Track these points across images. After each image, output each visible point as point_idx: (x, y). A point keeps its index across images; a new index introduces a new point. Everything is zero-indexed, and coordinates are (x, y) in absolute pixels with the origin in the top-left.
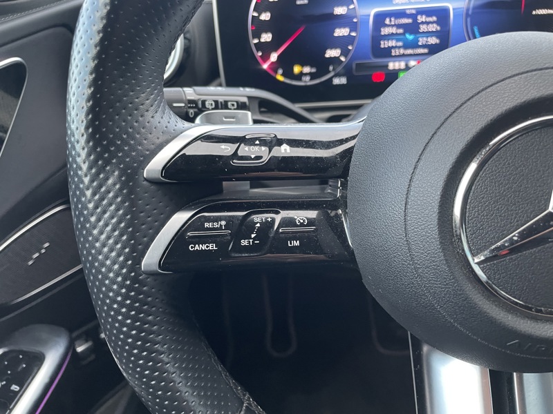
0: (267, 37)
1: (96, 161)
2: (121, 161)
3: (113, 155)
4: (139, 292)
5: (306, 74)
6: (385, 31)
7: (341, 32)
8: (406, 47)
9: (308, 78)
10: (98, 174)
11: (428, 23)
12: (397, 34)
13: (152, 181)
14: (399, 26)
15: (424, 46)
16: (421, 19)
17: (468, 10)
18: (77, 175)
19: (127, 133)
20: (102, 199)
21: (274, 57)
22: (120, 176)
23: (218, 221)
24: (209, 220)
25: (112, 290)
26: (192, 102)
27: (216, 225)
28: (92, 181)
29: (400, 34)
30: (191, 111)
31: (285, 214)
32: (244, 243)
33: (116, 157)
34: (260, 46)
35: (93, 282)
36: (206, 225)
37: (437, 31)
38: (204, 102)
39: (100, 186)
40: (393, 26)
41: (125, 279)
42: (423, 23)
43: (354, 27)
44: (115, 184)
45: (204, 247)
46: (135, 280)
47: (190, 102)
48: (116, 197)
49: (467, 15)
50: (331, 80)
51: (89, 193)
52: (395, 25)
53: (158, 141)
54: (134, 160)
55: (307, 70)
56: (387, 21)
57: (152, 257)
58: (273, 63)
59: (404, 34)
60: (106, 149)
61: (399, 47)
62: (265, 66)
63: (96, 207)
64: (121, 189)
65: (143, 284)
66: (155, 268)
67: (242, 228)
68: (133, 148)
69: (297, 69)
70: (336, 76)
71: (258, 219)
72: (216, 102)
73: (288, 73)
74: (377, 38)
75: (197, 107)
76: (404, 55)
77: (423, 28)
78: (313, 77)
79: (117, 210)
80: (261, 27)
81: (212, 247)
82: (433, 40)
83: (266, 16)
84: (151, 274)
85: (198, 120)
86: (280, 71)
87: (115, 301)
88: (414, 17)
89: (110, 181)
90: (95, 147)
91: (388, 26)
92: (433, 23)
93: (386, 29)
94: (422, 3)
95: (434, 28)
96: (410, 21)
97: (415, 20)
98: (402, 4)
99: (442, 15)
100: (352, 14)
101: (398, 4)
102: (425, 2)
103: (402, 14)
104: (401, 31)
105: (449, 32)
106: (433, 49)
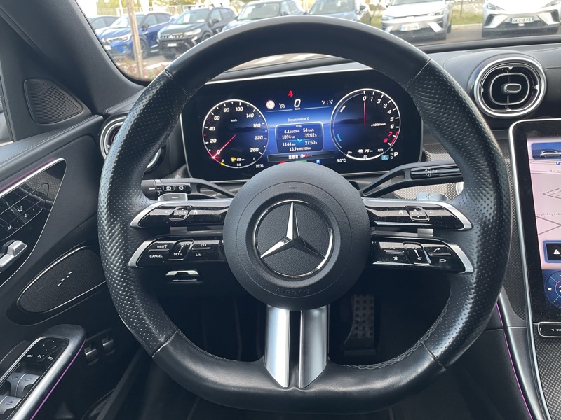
0: (213, 141)
1: (110, 219)
2: (121, 219)
3: (118, 217)
4: (127, 275)
5: (239, 162)
6: (285, 137)
7: (257, 138)
8: (297, 146)
9: (240, 164)
10: (111, 225)
11: (309, 133)
12: (291, 139)
13: (134, 227)
14: (292, 134)
15: (308, 146)
16: (305, 130)
17: (332, 125)
18: (102, 225)
19: (124, 207)
20: (112, 235)
21: (219, 152)
22: (120, 226)
23: (164, 245)
24: (159, 244)
25: (115, 274)
26: (159, 187)
27: (163, 247)
28: (108, 228)
29: (293, 139)
30: (159, 191)
31: (195, 242)
32: (175, 254)
33: (119, 217)
34: (210, 145)
35: (107, 272)
36: (158, 247)
37: (315, 137)
38: (165, 187)
39: (112, 230)
40: (289, 134)
41: (121, 270)
42: (306, 132)
43: (266, 135)
44: (118, 229)
45: (156, 256)
46: (125, 270)
47: (158, 187)
48: (118, 234)
49: (332, 127)
50: (254, 165)
51: (107, 233)
52: (290, 134)
53: (137, 210)
54: (126, 218)
55: (239, 159)
56: (285, 132)
57: (133, 260)
58: (218, 155)
59: (296, 139)
60: (115, 214)
61: (294, 147)
62: (213, 157)
63: (110, 239)
64: (120, 231)
65: (129, 272)
66: (134, 265)
67: (175, 248)
68: (126, 214)
69: (233, 159)
70: (257, 163)
71: (182, 244)
72: (172, 187)
73: (228, 162)
74: (280, 141)
75: (162, 189)
76: (297, 151)
77: (307, 135)
78: (243, 163)
79: (119, 240)
80: (209, 135)
81: (160, 256)
82: (313, 142)
83: (212, 129)
84: (132, 267)
85: (159, 199)
86: (223, 161)
87: (116, 280)
88: (300, 129)
89: (116, 228)
90: (110, 213)
91: (286, 134)
92: (312, 132)
93: (285, 136)
94: (304, 121)
95: (313, 135)
96: (299, 131)
97: (302, 131)
98: (293, 122)
99: (317, 128)
100: (264, 127)
101: (290, 122)
102: (307, 121)
103: (293, 128)
104: (294, 137)
105: (322, 137)
106: (314, 148)
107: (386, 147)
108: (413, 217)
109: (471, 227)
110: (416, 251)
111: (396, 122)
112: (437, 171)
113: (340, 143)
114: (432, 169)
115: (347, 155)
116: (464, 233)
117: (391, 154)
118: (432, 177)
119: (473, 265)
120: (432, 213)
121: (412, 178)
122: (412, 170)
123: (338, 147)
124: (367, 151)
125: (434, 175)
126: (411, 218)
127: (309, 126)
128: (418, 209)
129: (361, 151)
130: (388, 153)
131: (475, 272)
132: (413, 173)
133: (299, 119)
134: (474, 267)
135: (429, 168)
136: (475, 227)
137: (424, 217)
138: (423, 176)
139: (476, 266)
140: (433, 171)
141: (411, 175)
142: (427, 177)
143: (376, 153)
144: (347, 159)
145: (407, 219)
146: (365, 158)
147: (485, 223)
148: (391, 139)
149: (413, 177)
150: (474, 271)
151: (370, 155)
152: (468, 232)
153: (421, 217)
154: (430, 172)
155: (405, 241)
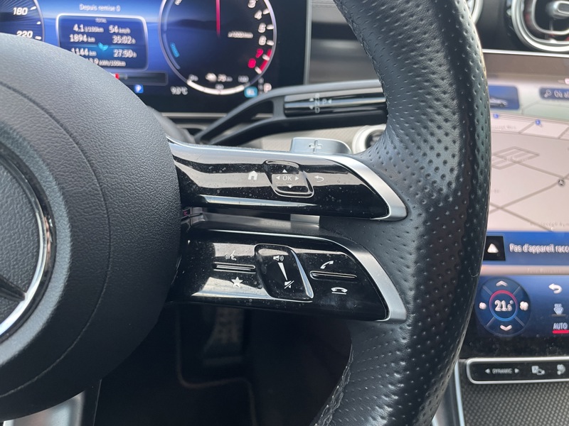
6: (75, 38)
7: (23, 34)
8: (100, 57)
11: (122, 35)
12: (87, 43)
14: (89, 35)
15: (120, 59)
16: (113, 29)
17: (162, 25)
29: (91, 43)
37: (131, 45)
40: (82, 34)
42: (115, 34)
43: (38, 30)
49: (162, 30)
52: (85, 33)
56: (76, 28)
59: (96, 43)
61: (93, 57)
74: (66, 45)
77: (116, 39)
82: (130, 54)
88: (105, 26)
91: (78, 33)
92: (127, 35)
93: (76, 36)
94: (111, 12)
95: (128, 40)
96: (101, 30)
97: (107, 30)
98: (90, 12)
99: (135, 28)
100: (34, 15)
101: (84, 11)
102: (115, 12)
103: (90, 22)
104: (93, 40)
105: (145, 46)
106: (130, 63)
107: (252, 75)
108: (279, 188)
109: (404, 214)
110: (281, 265)
111: (269, 34)
112: (330, 103)
113: (175, 58)
114: (321, 99)
115: (190, 83)
116: (390, 226)
117: (261, 87)
118: (321, 113)
119: (406, 302)
120: (320, 180)
121: (287, 115)
122: (287, 99)
123: (174, 67)
124: (223, 78)
125: (325, 110)
126: (275, 189)
127: (121, 23)
128: (291, 170)
129: (211, 77)
130: (255, 85)
131: (410, 321)
132: (288, 106)
133: (101, 8)
134: (407, 309)
135: (318, 96)
136: (414, 213)
137: (303, 189)
138: (306, 111)
139: (411, 306)
140: (324, 103)
141: (285, 109)
142: (314, 114)
143: (235, 83)
144: (190, 89)
145: (265, 193)
146: (219, 91)
147: (435, 203)
148: (261, 63)
149: (289, 113)
150: (408, 317)
151: (227, 85)
152: (399, 226)
153: (294, 189)
154: (318, 104)
155: (259, 241)
